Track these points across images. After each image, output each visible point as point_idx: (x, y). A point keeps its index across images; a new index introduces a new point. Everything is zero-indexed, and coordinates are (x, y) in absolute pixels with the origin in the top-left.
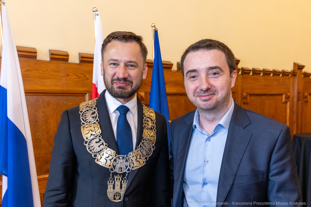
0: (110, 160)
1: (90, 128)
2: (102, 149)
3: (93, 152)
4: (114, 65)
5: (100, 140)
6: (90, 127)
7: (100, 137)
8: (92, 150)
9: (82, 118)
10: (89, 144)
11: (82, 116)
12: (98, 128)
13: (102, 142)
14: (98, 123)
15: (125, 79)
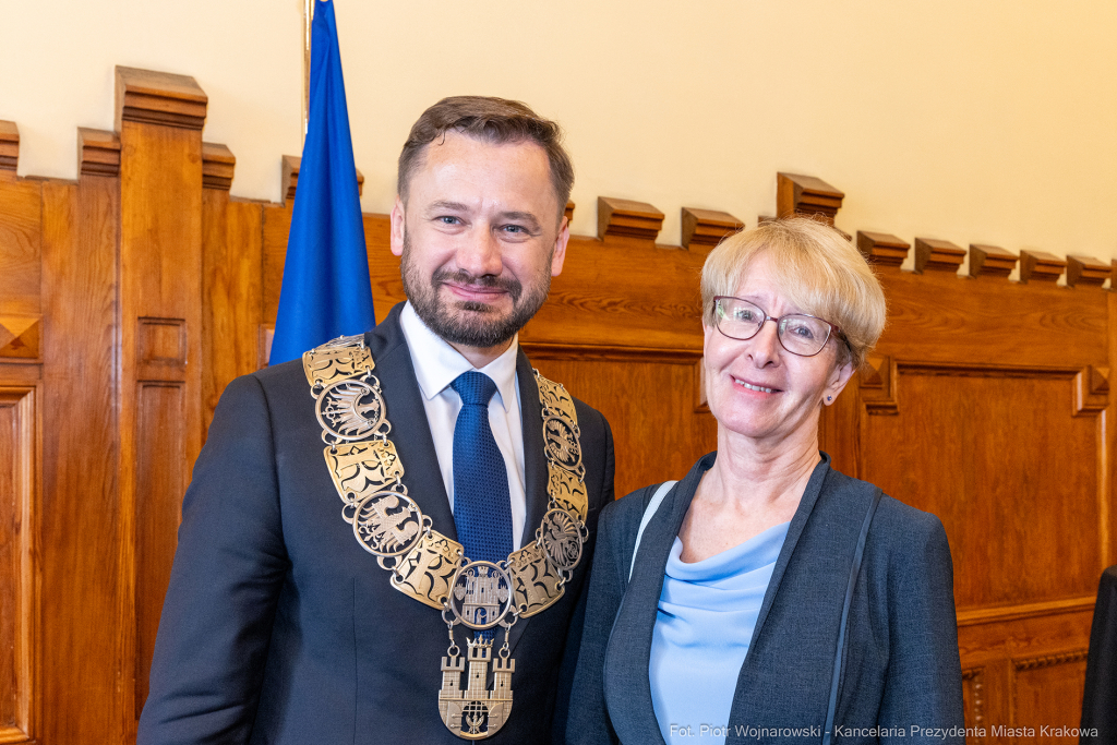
0: (445, 578)
1: (358, 458)
2: (414, 537)
3: (378, 550)
4: (450, 222)
5: (403, 503)
6: (360, 451)
7: (400, 489)
8: (375, 540)
9: (324, 417)
10: (360, 519)
11: (322, 409)
12: (392, 457)
13: (410, 509)
14: (389, 436)
15: (489, 279)
